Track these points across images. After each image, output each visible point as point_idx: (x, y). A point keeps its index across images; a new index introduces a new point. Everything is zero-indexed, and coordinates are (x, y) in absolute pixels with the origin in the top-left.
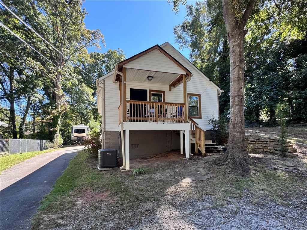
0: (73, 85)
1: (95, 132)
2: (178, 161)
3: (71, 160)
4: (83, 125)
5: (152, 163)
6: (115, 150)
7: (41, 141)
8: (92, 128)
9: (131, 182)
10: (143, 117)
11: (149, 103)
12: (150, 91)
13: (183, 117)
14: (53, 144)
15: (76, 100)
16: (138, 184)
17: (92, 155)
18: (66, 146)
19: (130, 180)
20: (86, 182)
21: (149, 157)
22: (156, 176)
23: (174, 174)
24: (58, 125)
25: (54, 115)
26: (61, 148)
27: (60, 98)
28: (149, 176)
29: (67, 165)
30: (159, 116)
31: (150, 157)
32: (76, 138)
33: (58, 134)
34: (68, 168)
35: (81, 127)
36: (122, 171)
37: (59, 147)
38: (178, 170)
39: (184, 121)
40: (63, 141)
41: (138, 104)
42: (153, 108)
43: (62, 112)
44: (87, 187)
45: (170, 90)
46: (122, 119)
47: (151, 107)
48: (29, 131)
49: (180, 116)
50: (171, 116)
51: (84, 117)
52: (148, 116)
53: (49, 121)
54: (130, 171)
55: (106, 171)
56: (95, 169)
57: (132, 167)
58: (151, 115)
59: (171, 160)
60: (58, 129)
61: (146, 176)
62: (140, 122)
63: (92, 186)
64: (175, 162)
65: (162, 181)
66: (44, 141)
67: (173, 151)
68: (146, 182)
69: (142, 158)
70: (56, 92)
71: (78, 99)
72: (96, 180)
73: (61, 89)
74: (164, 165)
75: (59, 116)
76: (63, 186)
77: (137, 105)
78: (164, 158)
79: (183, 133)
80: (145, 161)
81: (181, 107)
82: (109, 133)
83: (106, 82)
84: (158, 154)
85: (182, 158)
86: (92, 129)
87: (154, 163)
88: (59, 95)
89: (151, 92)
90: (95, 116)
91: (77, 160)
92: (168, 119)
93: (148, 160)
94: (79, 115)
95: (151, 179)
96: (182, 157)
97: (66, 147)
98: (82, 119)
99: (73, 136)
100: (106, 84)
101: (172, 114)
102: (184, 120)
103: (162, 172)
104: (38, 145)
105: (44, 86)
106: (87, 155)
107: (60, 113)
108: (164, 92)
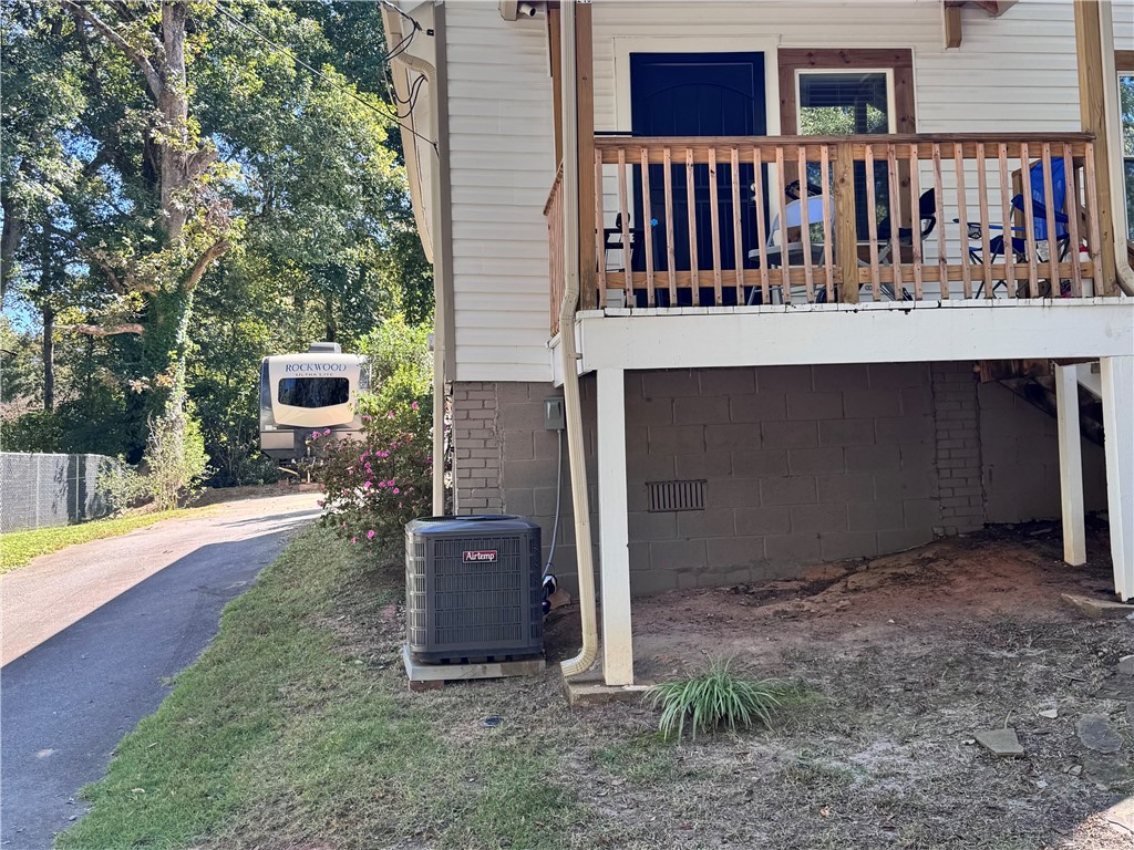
0: (269, 88)
1: (405, 394)
2: (1048, 626)
3: (238, 591)
4: (331, 349)
5: (816, 637)
6: (521, 524)
7: (72, 460)
8: (386, 370)
9: (641, 796)
10: (728, 263)
11: (779, 152)
12: (788, 58)
13: (1083, 249)
14: (142, 479)
15: (291, 186)
16: (697, 823)
17: (373, 560)
18: (233, 490)
19: (640, 783)
20: (307, 779)
21: (788, 586)
22: (857, 758)
23: (1020, 749)
24: (180, 355)
25: (149, 288)
26: (196, 505)
27: (185, 172)
28: (791, 755)
29: (210, 628)
30: (864, 254)
31: (794, 585)
32: (288, 439)
33: (179, 410)
34: (206, 650)
35: (318, 366)
36: (576, 691)
37: (183, 499)
38: (1052, 714)
39: (1086, 287)
40: (208, 458)
41: (690, 161)
42: (815, 190)
43: (199, 265)
44: (311, 815)
45: (955, 40)
46: (570, 290)
47: (796, 183)
48: (27, 400)
49: (1051, 244)
50: (976, 244)
51: (348, 296)
52: (774, 259)
53: (120, 330)
54: (641, 692)
55: (457, 689)
56: (388, 664)
57: (658, 664)
58: (794, 245)
59: (981, 611)
60: (176, 380)
61: (770, 751)
62: (711, 309)
63: (342, 815)
64: (1021, 638)
65: (910, 808)
66: (93, 460)
67: (994, 538)
68: (765, 809)
69: (736, 590)
70: (160, 139)
71: (303, 177)
72: (380, 759)
73: (189, 114)
74: (925, 659)
75: (180, 294)
76: (150, 792)
77: (679, 170)
78: (915, 591)
79: (1080, 387)
80: (760, 611)
81: (1057, 163)
82: (481, 395)
83: (449, 20)
84: (865, 560)
85: (1077, 600)
86: (385, 377)
87: (832, 634)
88: (179, 154)
89: (799, 72)
90: (411, 288)
91: (274, 593)
92: (943, 271)
93: (781, 606)
94: (314, 282)
95: (809, 782)
96: (1083, 593)
97: (230, 498)
98: (329, 307)
99: (272, 422)
100: (451, 37)
101: (974, 230)
102: (1085, 272)
103: (902, 720)
104: (59, 487)
105: (94, 104)
106: (344, 555)
107: (187, 276)
108: (901, 59)
